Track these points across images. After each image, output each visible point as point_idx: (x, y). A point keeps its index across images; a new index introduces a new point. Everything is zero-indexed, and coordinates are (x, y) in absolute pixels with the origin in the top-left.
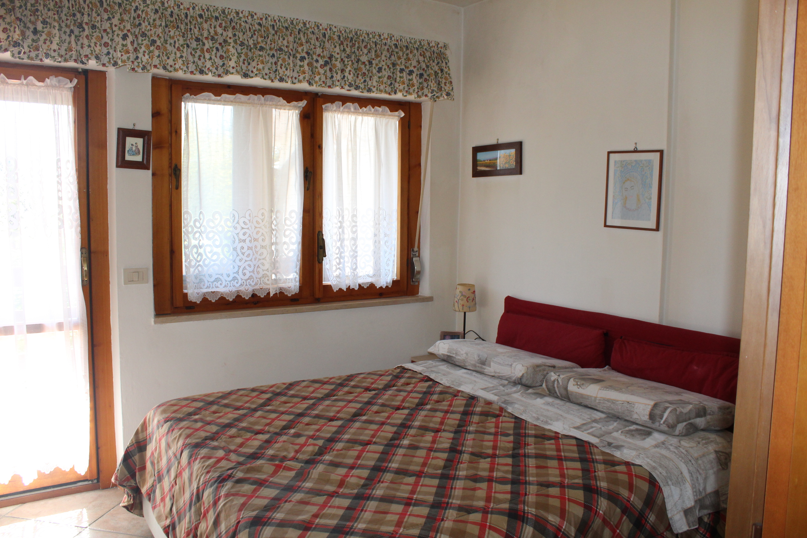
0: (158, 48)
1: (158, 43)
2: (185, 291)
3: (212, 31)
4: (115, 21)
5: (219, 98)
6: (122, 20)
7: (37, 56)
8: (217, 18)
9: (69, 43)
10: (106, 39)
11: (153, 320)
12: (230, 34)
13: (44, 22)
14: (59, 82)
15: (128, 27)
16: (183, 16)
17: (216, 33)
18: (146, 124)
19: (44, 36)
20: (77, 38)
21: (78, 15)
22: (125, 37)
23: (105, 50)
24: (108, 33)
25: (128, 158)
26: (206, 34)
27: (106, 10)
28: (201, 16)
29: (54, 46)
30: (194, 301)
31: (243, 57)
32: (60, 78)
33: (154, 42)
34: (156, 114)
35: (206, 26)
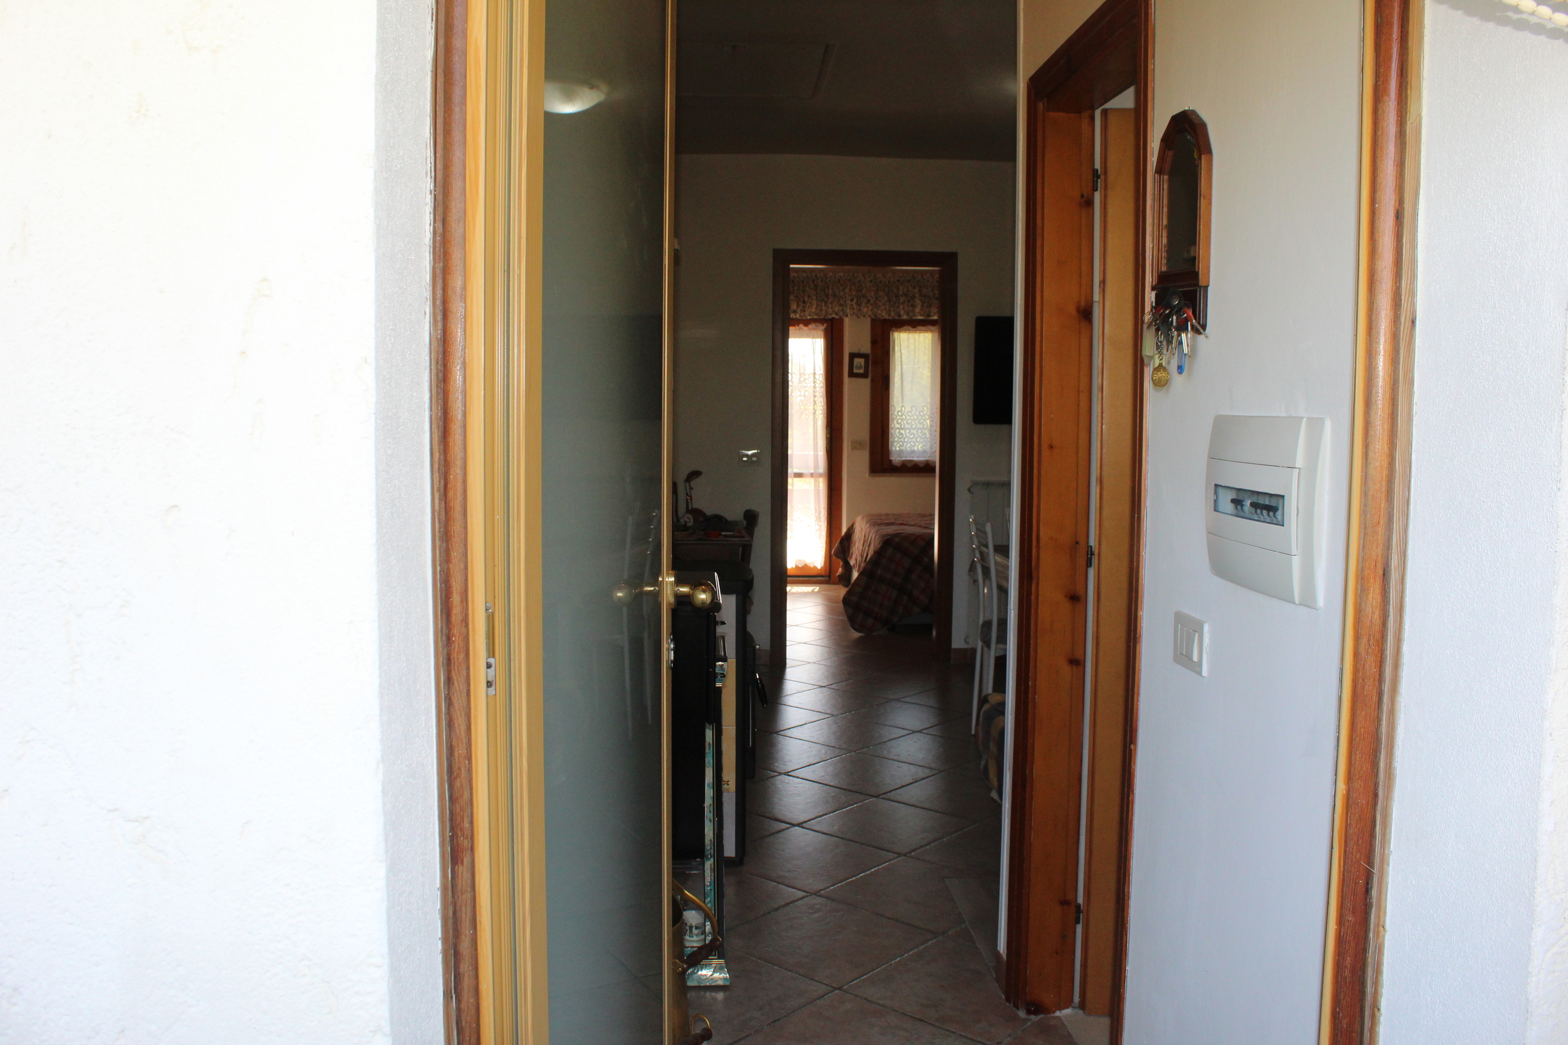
0: (872, 305)
1: (872, 301)
2: (891, 459)
3: (905, 290)
4: (847, 291)
5: (915, 329)
6: (850, 290)
7: (804, 315)
8: (909, 281)
9: (822, 306)
10: (841, 302)
11: (868, 474)
12: (917, 290)
13: (809, 296)
14: (816, 326)
15: (854, 293)
16: (888, 283)
17: (908, 291)
18: (866, 348)
19: (808, 304)
20: (826, 303)
21: (826, 290)
22: (852, 300)
23: (841, 308)
24: (842, 298)
25: (855, 371)
26: (901, 293)
27: (842, 285)
28: (898, 281)
29: (813, 310)
30: (896, 465)
31: (926, 305)
32: (817, 324)
33: (869, 300)
34: (874, 342)
35: (901, 288)
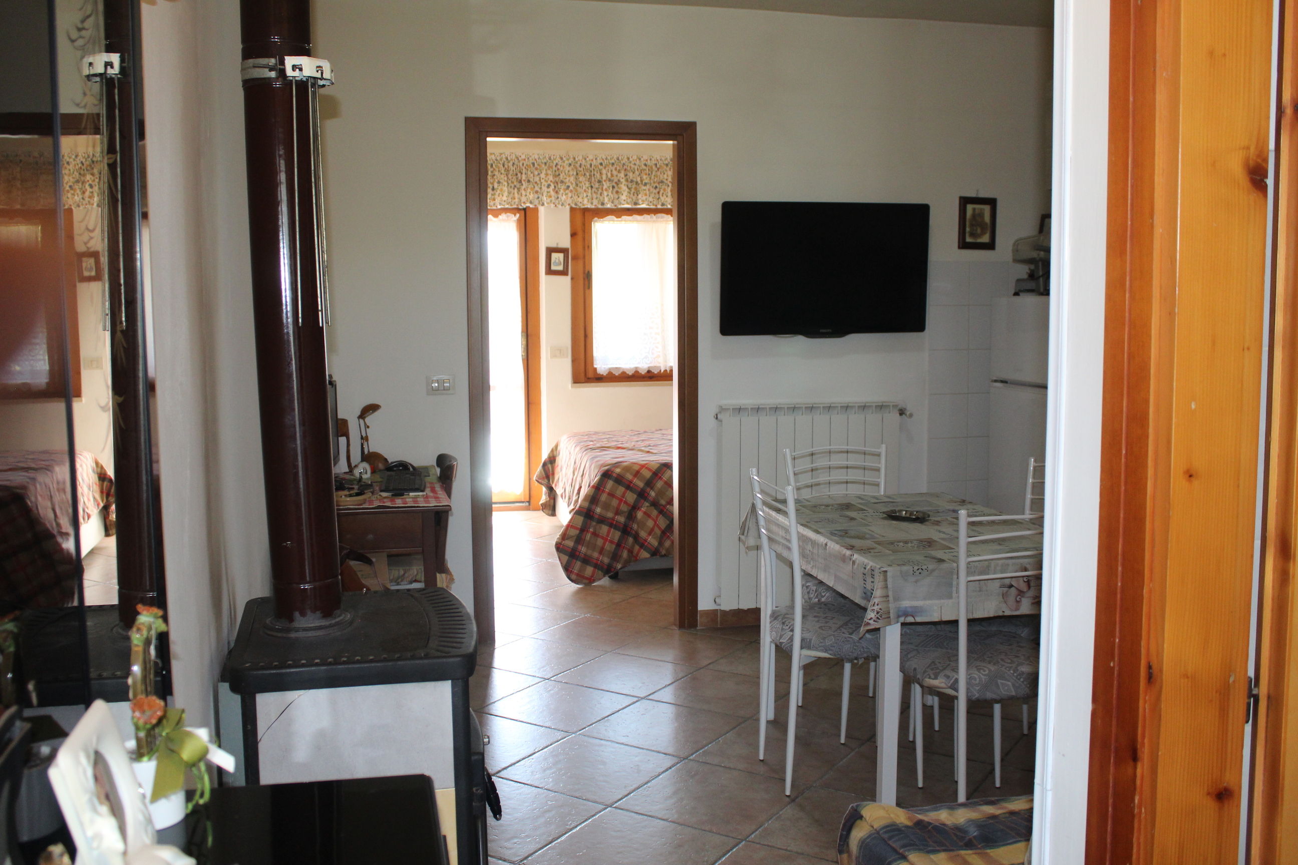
0: (571, 191)
1: (571, 188)
2: (595, 366)
3: (609, 175)
4: (543, 176)
5: (620, 219)
6: (547, 175)
7: (494, 204)
8: (613, 164)
9: (514, 194)
10: (537, 188)
11: (570, 385)
12: (622, 175)
13: (499, 182)
14: (508, 217)
15: (551, 178)
16: (589, 166)
17: (612, 175)
18: (565, 242)
19: (499, 192)
20: (519, 189)
21: (519, 175)
22: (549, 186)
23: (536, 196)
24: (538, 184)
25: (553, 268)
26: (604, 177)
27: (536, 169)
28: (601, 164)
29: (505, 198)
30: (601, 373)
31: (633, 190)
32: (508, 214)
33: (568, 187)
34: (573, 235)
35: (604, 172)
